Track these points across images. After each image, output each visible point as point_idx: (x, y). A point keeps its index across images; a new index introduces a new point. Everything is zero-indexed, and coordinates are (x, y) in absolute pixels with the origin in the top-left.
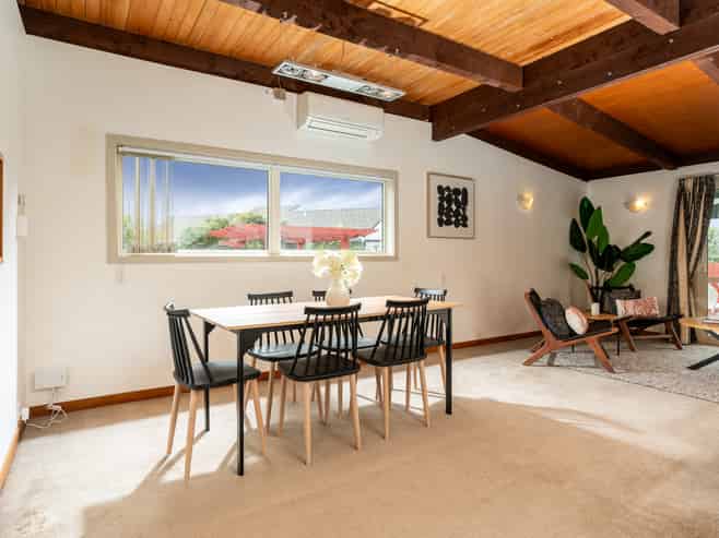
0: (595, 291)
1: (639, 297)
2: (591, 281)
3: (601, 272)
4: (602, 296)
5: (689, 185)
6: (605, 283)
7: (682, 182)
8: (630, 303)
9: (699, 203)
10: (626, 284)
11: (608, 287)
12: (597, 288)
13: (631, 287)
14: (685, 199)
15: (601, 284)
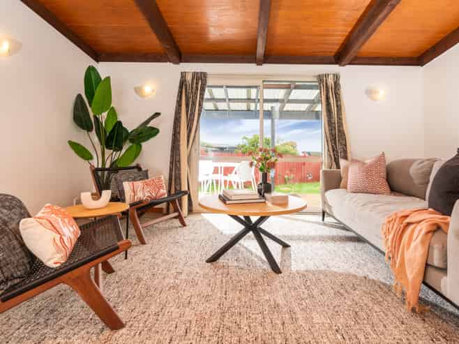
0: (100, 173)
1: (147, 178)
2: (96, 162)
3: (108, 152)
4: (108, 178)
5: (189, 78)
6: (112, 164)
7: (183, 75)
8: (139, 184)
9: (196, 93)
10: (134, 164)
11: (115, 168)
12: (103, 169)
13: (138, 168)
14: (186, 89)
15: (108, 166)
